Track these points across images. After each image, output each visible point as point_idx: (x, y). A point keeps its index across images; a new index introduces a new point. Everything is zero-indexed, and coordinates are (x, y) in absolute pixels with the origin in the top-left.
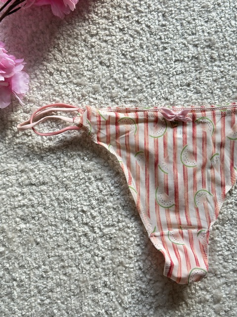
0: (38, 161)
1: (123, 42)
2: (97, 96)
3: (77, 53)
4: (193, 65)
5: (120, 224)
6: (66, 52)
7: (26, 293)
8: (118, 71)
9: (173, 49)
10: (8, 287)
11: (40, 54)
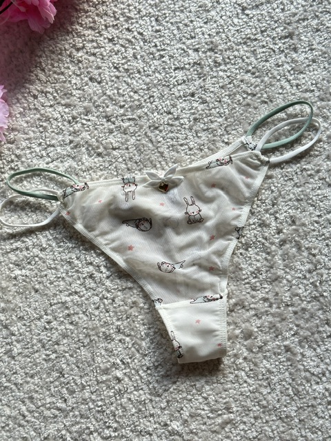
1: (114, 53)
2: (90, 117)
3: (63, 70)
4: (196, 72)
6: (50, 70)
7: (28, 348)
8: (111, 87)
9: (171, 57)
10: (7, 344)
11: (21, 75)
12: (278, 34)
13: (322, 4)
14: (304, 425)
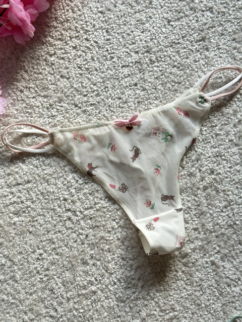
0: (21, 164)
1: (77, 57)
2: (62, 104)
3: (41, 71)
4: (137, 69)
5: (96, 206)
6: (31, 71)
7: (27, 274)
8: (77, 81)
9: (119, 58)
10: (11, 272)
11: (10, 76)
12: (194, 38)
13: (224, 15)
14: (228, 316)
